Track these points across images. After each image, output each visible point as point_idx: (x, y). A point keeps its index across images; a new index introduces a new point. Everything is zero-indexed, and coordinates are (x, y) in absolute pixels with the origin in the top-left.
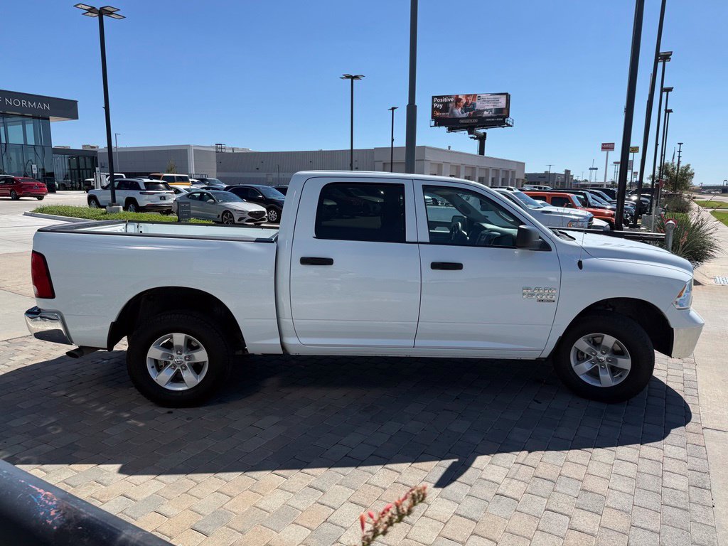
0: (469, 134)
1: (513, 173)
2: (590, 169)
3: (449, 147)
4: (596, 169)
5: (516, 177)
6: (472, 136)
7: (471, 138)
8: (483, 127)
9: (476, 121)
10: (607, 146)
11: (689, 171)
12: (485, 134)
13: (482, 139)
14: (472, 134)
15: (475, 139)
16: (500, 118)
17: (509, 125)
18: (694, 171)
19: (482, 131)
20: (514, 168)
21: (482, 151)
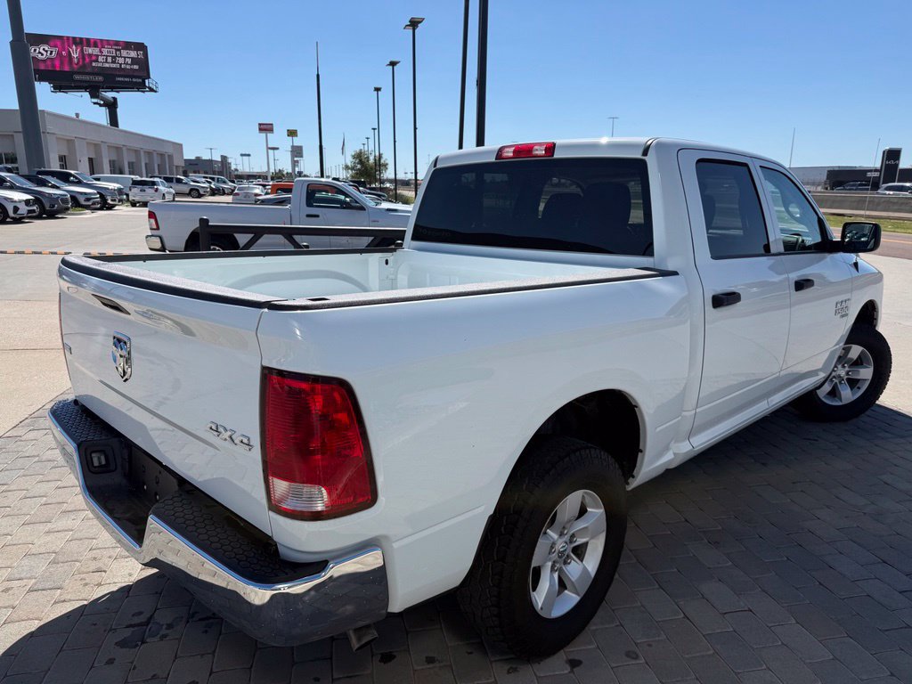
0: (92, 97)
1: (170, 157)
2: (242, 155)
3: (77, 115)
4: (249, 155)
5: (176, 164)
6: (95, 100)
7: (95, 103)
8: (112, 89)
9: (101, 78)
10: (265, 127)
11: (382, 161)
12: (115, 99)
13: (112, 106)
14: (97, 97)
15: (101, 105)
16: (137, 78)
17: (151, 90)
18: (387, 162)
19: (110, 95)
20: (170, 150)
21: (114, 121)
